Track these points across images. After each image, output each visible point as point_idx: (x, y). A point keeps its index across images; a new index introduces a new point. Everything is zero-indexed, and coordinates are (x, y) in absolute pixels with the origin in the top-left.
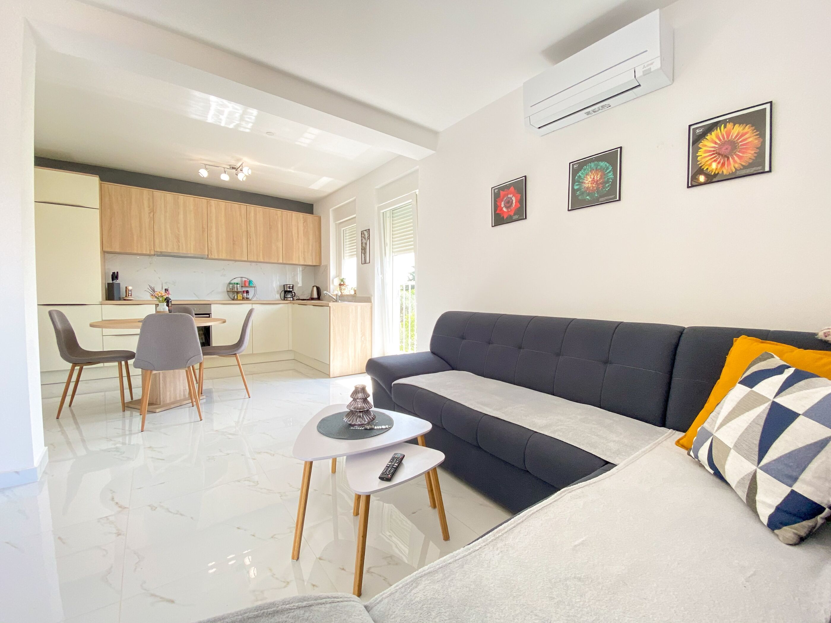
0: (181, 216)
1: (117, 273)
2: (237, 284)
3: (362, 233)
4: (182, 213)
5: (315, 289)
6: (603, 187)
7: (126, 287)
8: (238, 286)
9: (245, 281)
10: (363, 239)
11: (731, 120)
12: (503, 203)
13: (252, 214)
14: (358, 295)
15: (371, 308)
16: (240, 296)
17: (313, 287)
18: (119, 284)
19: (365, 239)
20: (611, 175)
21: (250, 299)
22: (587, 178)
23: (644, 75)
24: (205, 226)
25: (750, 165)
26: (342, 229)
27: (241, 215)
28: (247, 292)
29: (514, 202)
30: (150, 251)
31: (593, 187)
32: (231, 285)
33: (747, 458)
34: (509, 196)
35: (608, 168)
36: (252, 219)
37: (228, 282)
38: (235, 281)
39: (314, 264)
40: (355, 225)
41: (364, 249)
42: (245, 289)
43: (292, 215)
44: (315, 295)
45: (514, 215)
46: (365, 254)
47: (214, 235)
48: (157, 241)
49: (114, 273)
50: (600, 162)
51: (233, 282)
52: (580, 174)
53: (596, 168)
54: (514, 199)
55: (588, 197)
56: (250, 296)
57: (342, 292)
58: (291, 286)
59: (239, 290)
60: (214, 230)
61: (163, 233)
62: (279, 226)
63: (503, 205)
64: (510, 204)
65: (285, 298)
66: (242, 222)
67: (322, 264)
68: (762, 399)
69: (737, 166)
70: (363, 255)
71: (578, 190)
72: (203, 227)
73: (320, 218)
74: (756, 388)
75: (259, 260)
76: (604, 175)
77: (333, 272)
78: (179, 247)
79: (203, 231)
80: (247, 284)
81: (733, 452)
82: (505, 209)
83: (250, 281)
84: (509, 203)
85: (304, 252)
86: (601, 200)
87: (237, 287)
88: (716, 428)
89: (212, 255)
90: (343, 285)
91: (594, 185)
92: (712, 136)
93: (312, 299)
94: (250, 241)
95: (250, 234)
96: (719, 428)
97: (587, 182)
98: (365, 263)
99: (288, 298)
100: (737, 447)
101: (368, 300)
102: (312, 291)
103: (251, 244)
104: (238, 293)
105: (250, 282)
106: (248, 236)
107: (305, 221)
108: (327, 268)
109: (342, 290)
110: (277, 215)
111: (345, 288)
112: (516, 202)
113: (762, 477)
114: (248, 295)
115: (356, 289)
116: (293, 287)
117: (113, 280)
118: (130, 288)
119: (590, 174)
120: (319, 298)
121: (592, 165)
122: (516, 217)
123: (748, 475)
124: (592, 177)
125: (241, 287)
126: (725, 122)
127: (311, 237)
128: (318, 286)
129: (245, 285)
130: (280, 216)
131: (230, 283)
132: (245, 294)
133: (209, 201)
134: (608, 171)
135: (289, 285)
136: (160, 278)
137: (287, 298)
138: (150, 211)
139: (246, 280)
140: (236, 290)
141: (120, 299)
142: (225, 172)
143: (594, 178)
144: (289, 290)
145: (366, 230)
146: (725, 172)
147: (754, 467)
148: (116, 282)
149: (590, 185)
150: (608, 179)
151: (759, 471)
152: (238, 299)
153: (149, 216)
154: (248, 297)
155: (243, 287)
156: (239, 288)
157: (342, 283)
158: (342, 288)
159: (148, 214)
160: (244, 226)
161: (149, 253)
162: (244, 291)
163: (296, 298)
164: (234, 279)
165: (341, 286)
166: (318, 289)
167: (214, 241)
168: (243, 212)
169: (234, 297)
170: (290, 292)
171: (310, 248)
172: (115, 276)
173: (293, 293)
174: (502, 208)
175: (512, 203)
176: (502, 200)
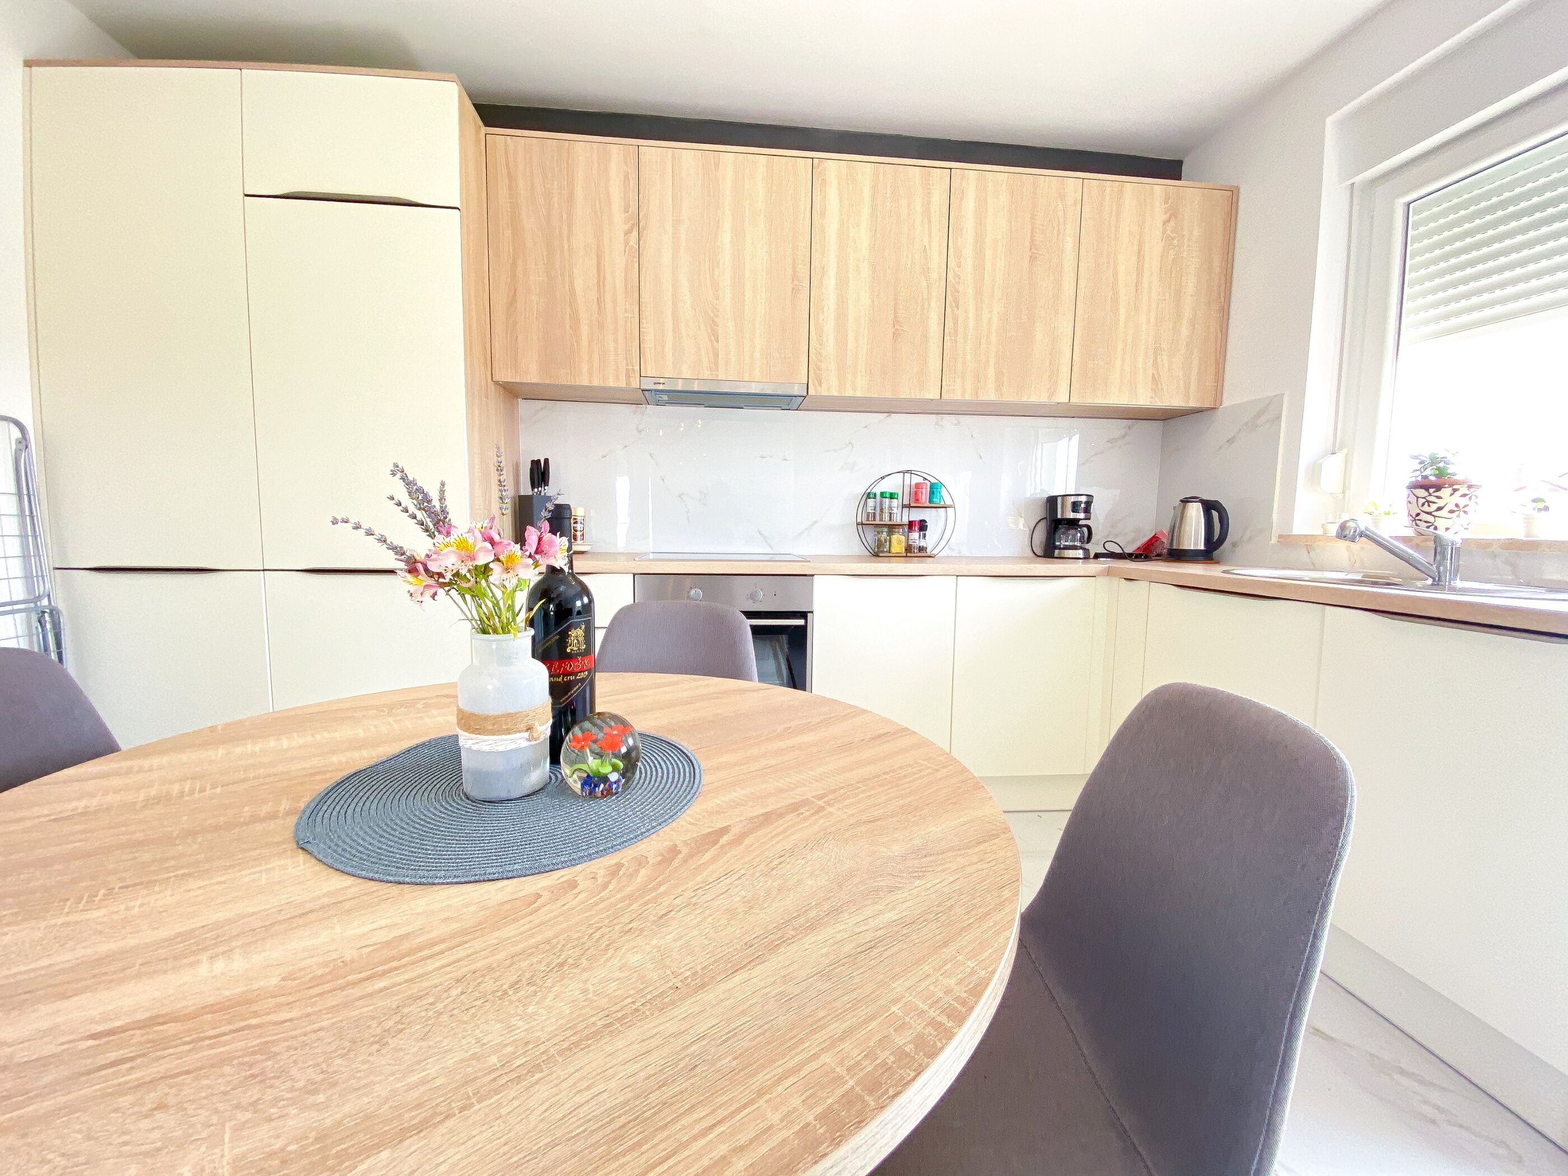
0: (726, 237)
1: (546, 461)
2: (892, 496)
4: (727, 224)
5: (1195, 512)
8: (895, 502)
9: (917, 485)
13: (970, 204)
16: (898, 542)
17: (1185, 501)
21: (928, 552)
24: (803, 271)
28: (922, 526)
30: (628, 376)
32: (871, 502)
36: (969, 225)
37: (861, 490)
38: (886, 486)
39: (1191, 403)
42: (916, 515)
43: (1120, 191)
44: (1194, 537)
47: (832, 304)
48: (649, 334)
49: (536, 462)
51: (877, 490)
56: (930, 540)
58: (1084, 499)
59: (897, 519)
60: (831, 282)
61: (669, 311)
62: (1069, 244)
65: (1050, 551)
66: (930, 242)
67: (1228, 401)
72: (794, 277)
73: (1233, 194)
75: (984, 401)
78: (716, 355)
79: (795, 290)
80: (924, 499)
83: (932, 485)
85: (1157, 351)
87: (890, 508)
89: (820, 385)
93: (1178, 555)
94: (955, 320)
95: (956, 289)
99: (1065, 548)
102: (1178, 518)
103: (956, 331)
104: (892, 528)
106: (949, 298)
107: (1173, 213)
108: (1272, 418)
110: (1062, 197)
111: (1462, 501)
114: (924, 536)
116: (1088, 504)
117: (533, 485)
118: (579, 511)
120: (1210, 554)
125: (904, 506)
128: (1205, 498)
129: (917, 500)
130: (1075, 202)
131: (869, 496)
132: (916, 536)
133: (818, 165)
135: (1073, 499)
137: (1058, 549)
138: (627, 227)
139: (921, 480)
140: (886, 520)
144: (1071, 515)
148: (543, 494)
152: (893, 550)
153: (626, 243)
154: (923, 543)
155: (909, 507)
156: (895, 511)
158: (1442, 505)
159: (622, 235)
160: (936, 259)
161: (624, 385)
162: (911, 524)
163: (1094, 548)
164: (882, 478)
165: (1430, 495)
166: (1209, 507)
167: (829, 328)
168: (938, 197)
169: (880, 544)
170: (1073, 523)
171: (1185, 331)
172: (540, 473)
173: (1085, 530)
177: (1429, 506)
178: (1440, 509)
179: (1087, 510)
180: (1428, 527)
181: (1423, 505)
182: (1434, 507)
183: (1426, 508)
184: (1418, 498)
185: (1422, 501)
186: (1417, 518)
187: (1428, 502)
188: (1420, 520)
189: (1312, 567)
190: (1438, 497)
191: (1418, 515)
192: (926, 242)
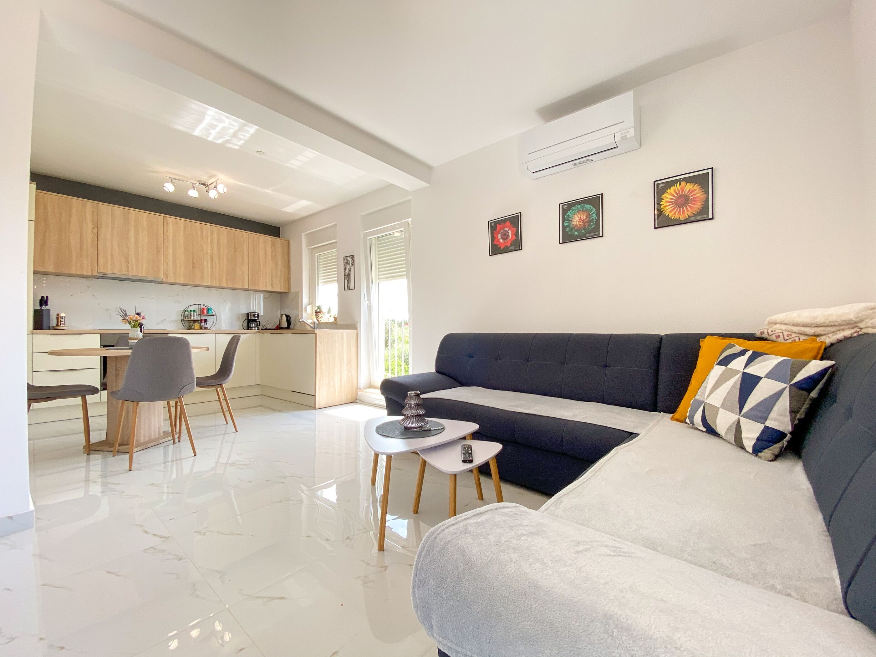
0: (132, 233)
1: (47, 297)
2: (194, 311)
3: (345, 259)
4: (132, 230)
5: (284, 317)
6: (589, 225)
7: (58, 315)
8: (195, 313)
9: (203, 308)
10: (347, 265)
11: (684, 179)
12: (499, 235)
13: (215, 236)
14: (339, 323)
15: (357, 334)
16: (197, 325)
17: (282, 315)
18: (49, 311)
19: (349, 265)
20: (595, 216)
21: (208, 328)
22: (575, 217)
23: (621, 140)
24: (160, 246)
25: (698, 214)
26: (317, 254)
27: (202, 236)
28: (206, 321)
29: (510, 234)
30: (92, 271)
31: (580, 224)
32: (186, 313)
33: (732, 411)
34: (505, 229)
35: (592, 210)
36: (215, 241)
37: (183, 309)
38: (192, 308)
39: (283, 291)
40: (336, 250)
41: (347, 276)
42: (204, 318)
43: (259, 238)
44: (284, 324)
45: (511, 245)
46: (348, 280)
47: (171, 257)
48: (101, 260)
49: (43, 297)
50: (586, 205)
51: (189, 309)
52: (569, 213)
53: (582, 210)
54: (510, 232)
55: (576, 233)
56: (209, 325)
57: (319, 320)
58: (256, 314)
59: (196, 319)
60: (170, 250)
61: (109, 252)
62: (245, 249)
63: (499, 237)
64: (506, 236)
65: (248, 328)
66: (203, 243)
67: (292, 290)
68: (736, 372)
69: (689, 214)
70: (346, 281)
71: (568, 226)
72: (157, 248)
73: (289, 242)
74: (731, 366)
75: (222, 285)
76: (589, 215)
77: (305, 299)
78: (128, 268)
79: (158, 251)
80: (206, 313)
81: (721, 410)
82: (501, 241)
83: (208, 308)
85: (272, 277)
86: (587, 235)
87: (194, 315)
88: (706, 397)
89: (167, 278)
90: (320, 312)
91: (581, 224)
92: (672, 190)
93: (282, 328)
94: (212, 265)
95: (212, 257)
96: (708, 396)
97: (575, 220)
98: (349, 289)
99: (253, 327)
100: (724, 406)
101: (353, 326)
102: (281, 319)
103: (213, 268)
104: (195, 321)
105: (209, 310)
106: (211, 258)
107: (273, 244)
108: (298, 295)
109: (319, 317)
110: (243, 236)
111: (322, 315)
112: (512, 235)
113: (744, 422)
114: (206, 324)
115: (336, 316)
116: (258, 315)
117: (41, 305)
118: (63, 315)
119: (577, 214)
120: (288, 328)
121: (579, 206)
122: (512, 248)
123: (734, 423)
124: (579, 216)
125: (199, 315)
126: (680, 181)
127: (280, 262)
128: (287, 314)
129: (203, 313)
130: (247, 238)
131: (185, 311)
132: (203, 324)
133: (165, 219)
134: (592, 213)
135: (253, 314)
136: (99, 304)
137: (251, 327)
138: (93, 227)
139: (205, 307)
140: (192, 319)
141: (49, 328)
142: (194, 188)
143: (580, 218)
144: (253, 318)
145: (349, 256)
146: (681, 218)
147: (738, 416)
148: (45, 308)
149: (577, 223)
150: (593, 219)
151: (741, 418)
152: (195, 328)
153: (92, 231)
154: (206, 326)
155: (200, 315)
156: (196, 316)
157: (318, 310)
159: (91, 229)
160: (205, 247)
161: (90, 274)
162: (201, 320)
163: (261, 327)
164: (191, 306)
166: (288, 317)
167: (171, 263)
168: (205, 232)
169: (191, 326)
170: (255, 320)
171: (279, 273)
172: (44, 301)
173: (258, 322)
174: (499, 240)
175: (508, 236)
176: (499, 233)
179: (258, 317)
192: (202, 243)
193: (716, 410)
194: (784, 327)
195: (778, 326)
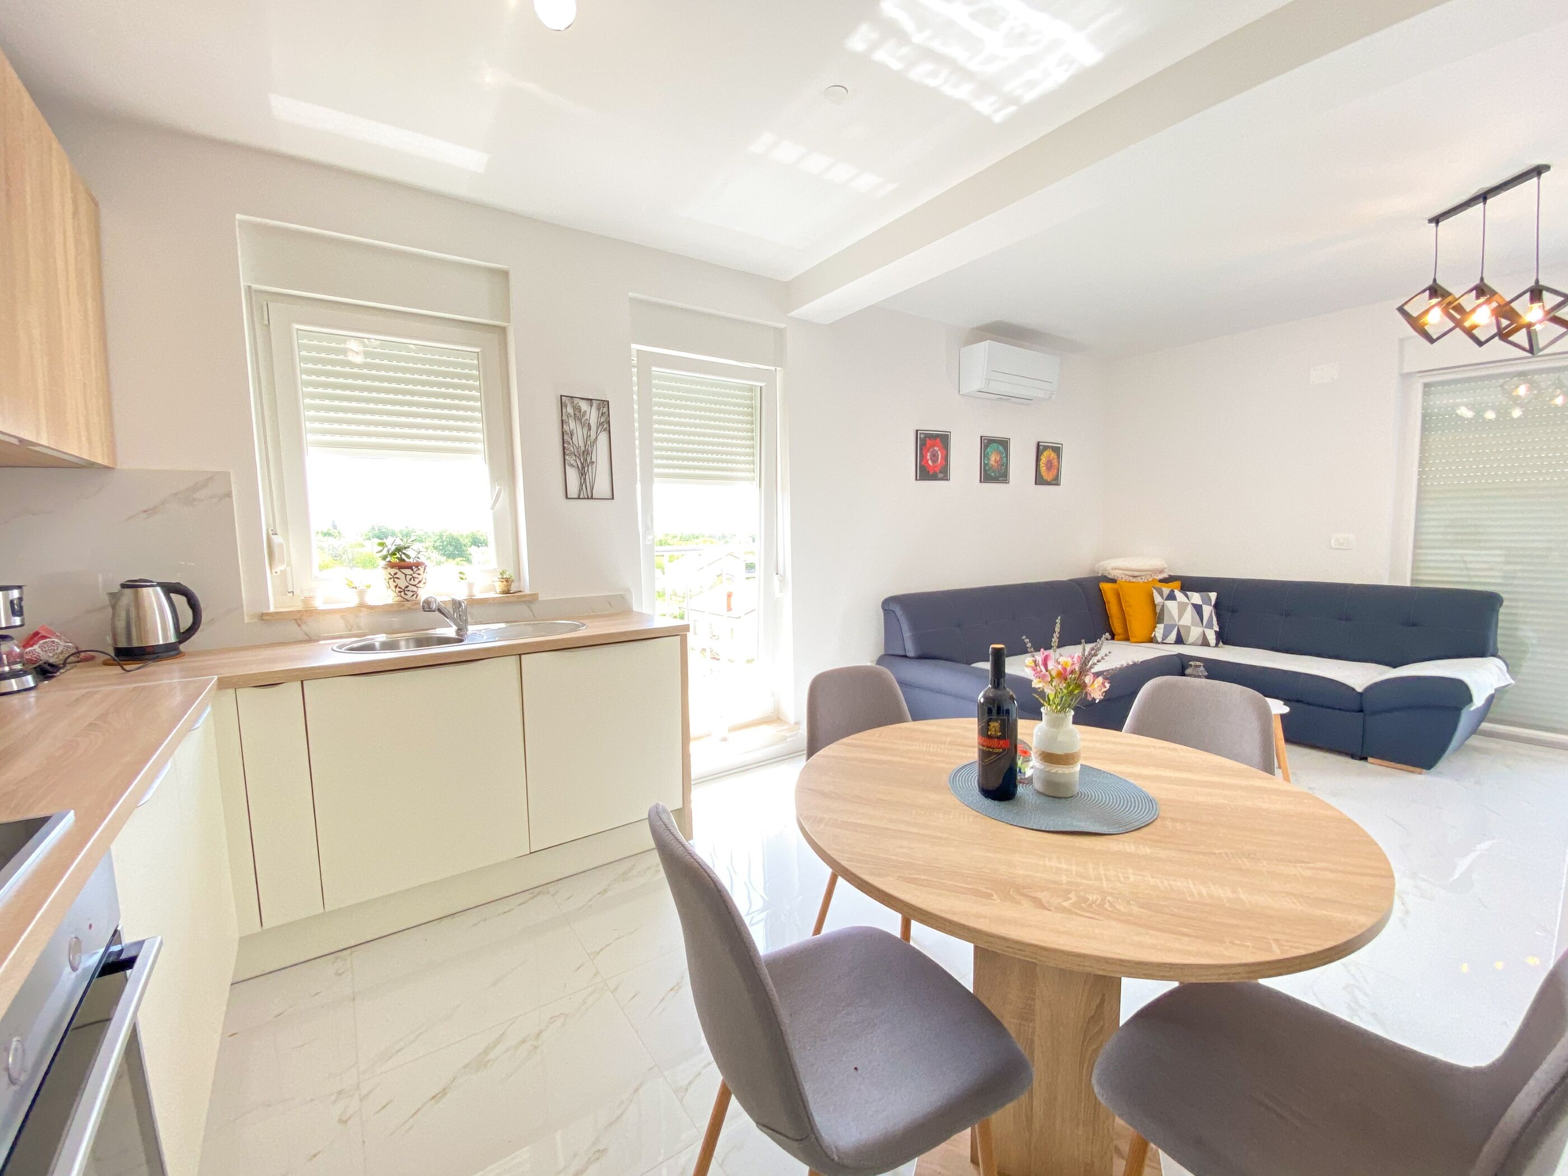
3: (567, 402)
6: (1001, 469)
10: (574, 425)
12: (929, 454)
14: (543, 597)
19: (584, 424)
20: (1004, 460)
22: (992, 456)
25: (1055, 479)
29: (940, 457)
31: (995, 465)
34: (935, 448)
35: (1003, 453)
41: (578, 456)
44: (159, 628)
45: (939, 472)
46: (584, 470)
50: (999, 446)
52: (988, 450)
53: (997, 450)
54: (939, 453)
55: (993, 474)
63: (928, 456)
64: (936, 458)
67: (127, 461)
69: (1051, 477)
70: (573, 470)
71: (985, 464)
73: (96, 210)
76: (1001, 458)
82: (930, 462)
84: (934, 456)
86: (1000, 479)
92: (1045, 454)
97: (992, 460)
112: (941, 458)
119: (994, 453)
121: (995, 445)
122: (940, 475)
124: (995, 457)
128: (164, 579)
145: (590, 400)
146: (1048, 480)
149: (994, 463)
150: (1003, 463)
158: (420, 580)
165: (414, 573)
166: (172, 591)
174: (928, 460)
175: (938, 459)
176: (928, 451)
177: (414, 580)
178: (420, 582)
180: (413, 595)
181: (410, 580)
182: (417, 581)
183: (412, 582)
184: (406, 575)
185: (409, 577)
186: (406, 589)
187: (414, 577)
188: (409, 591)
189: (306, 638)
190: (419, 574)
191: (407, 587)
193: (1188, 629)
194: (1121, 572)
195: (1117, 571)
